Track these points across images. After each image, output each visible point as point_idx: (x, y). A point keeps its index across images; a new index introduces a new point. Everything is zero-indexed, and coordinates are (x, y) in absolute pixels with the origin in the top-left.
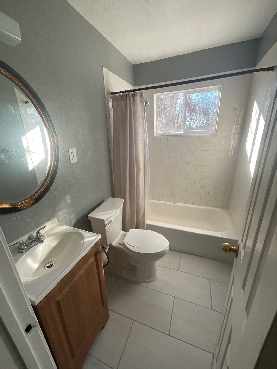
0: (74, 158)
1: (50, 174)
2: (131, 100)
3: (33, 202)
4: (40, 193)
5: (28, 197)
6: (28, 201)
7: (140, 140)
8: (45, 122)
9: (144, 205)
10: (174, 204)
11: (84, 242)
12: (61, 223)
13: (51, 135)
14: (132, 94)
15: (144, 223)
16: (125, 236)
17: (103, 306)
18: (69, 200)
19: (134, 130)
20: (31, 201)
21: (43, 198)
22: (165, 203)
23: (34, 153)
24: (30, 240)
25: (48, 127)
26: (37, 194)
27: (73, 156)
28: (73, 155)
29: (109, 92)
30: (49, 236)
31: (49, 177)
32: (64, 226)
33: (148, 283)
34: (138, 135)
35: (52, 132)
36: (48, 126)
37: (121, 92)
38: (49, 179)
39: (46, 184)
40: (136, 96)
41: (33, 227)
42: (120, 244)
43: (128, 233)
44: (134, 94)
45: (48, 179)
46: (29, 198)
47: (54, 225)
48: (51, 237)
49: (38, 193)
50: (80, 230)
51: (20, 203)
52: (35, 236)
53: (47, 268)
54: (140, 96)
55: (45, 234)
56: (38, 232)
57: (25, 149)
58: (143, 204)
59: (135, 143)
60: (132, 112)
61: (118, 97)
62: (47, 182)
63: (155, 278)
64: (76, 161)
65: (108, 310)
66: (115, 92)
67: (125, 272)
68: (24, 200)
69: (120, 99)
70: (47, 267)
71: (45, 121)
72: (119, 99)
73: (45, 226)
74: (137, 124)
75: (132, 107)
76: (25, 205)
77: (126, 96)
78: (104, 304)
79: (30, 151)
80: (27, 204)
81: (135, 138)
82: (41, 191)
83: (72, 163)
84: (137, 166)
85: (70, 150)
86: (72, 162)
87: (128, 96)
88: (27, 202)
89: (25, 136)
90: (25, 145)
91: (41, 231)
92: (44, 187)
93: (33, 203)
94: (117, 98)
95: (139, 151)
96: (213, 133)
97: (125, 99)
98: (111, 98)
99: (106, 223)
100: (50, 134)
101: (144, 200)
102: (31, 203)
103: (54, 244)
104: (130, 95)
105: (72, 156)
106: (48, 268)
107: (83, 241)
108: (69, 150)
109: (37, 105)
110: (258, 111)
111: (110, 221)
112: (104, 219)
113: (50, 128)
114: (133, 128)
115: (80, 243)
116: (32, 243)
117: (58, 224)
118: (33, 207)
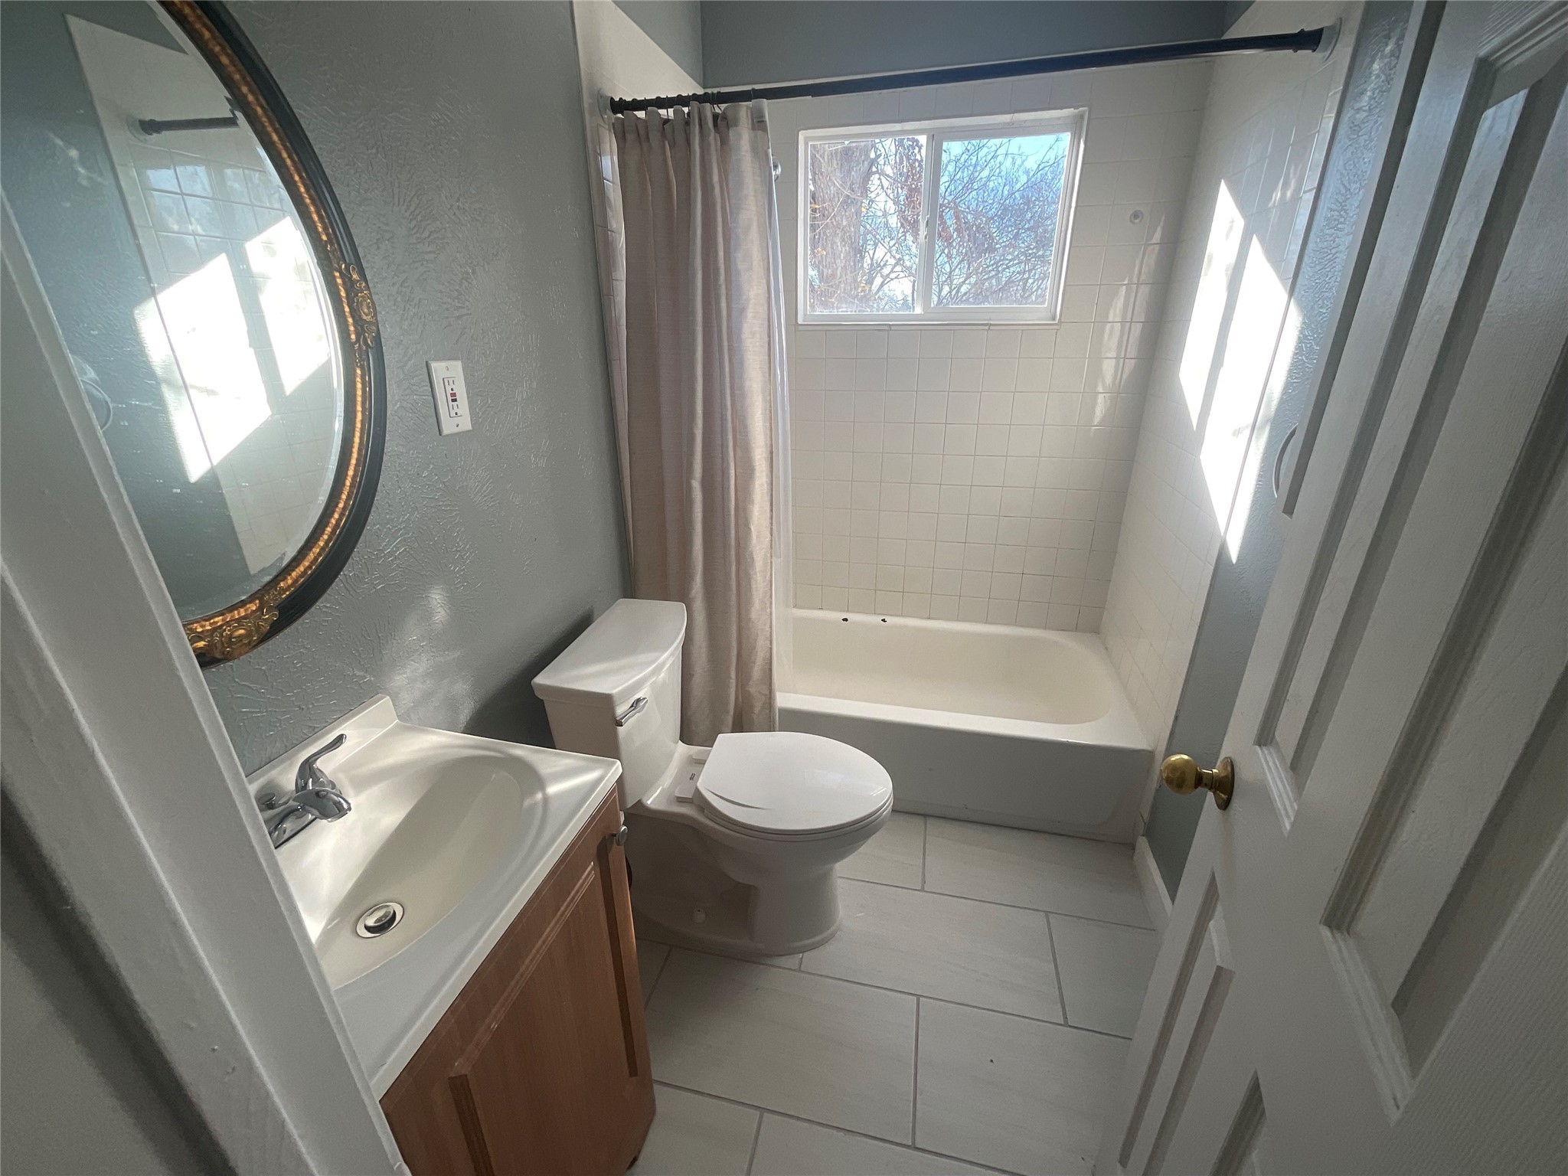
0: (456, 410)
1: (348, 483)
2: (709, 144)
3: (270, 621)
4: (301, 576)
5: (243, 598)
6: (245, 617)
7: (753, 334)
8: (306, 206)
9: (771, 627)
10: (884, 620)
11: (546, 800)
12: (411, 720)
13: (339, 281)
14: (715, 117)
15: (770, 703)
16: (701, 763)
17: (633, 1071)
18: (443, 613)
19: (723, 288)
20: (260, 618)
21: (320, 604)
22: (845, 620)
23: (211, 392)
24: (271, 806)
25: (324, 238)
26: (290, 582)
27: (450, 398)
28: (453, 395)
29: (599, 96)
30: (362, 783)
31: (344, 497)
32: (428, 732)
33: (806, 954)
34: (743, 310)
35: (347, 268)
36: (325, 229)
37: (661, 103)
38: (344, 509)
39: (329, 529)
40: (736, 123)
41: (278, 745)
42: (681, 800)
43: (710, 751)
44: (724, 117)
45: (341, 505)
46: (251, 599)
47: (380, 732)
48: (376, 790)
49: (294, 574)
50: (516, 747)
51: (202, 626)
52: (293, 787)
53: (370, 935)
54: (750, 127)
55: (341, 776)
56: (308, 769)
57: (159, 371)
58: (765, 625)
59: (729, 349)
60: (714, 204)
61: (647, 127)
62: (333, 521)
63: (832, 929)
64: (466, 424)
65: (652, 1087)
66: (629, 99)
67: (700, 917)
68: (221, 614)
69: (655, 137)
70: (368, 929)
71: (308, 201)
72: (651, 136)
73: (340, 739)
74: (739, 257)
75: (716, 178)
76: (230, 637)
77: (687, 123)
78: (635, 1064)
79: (188, 381)
80: (242, 632)
81: (729, 327)
82: (309, 567)
83: (446, 431)
84: (739, 453)
85: (439, 368)
86: (448, 428)
87: (697, 121)
88: (238, 620)
89: (150, 306)
90: (157, 352)
91: (319, 764)
92: (321, 544)
93: (271, 626)
94: (642, 132)
95: (747, 383)
96: (1049, 320)
97: (680, 139)
98: (610, 131)
99: (620, 710)
100: (337, 274)
101: (771, 608)
102: (258, 627)
103: (392, 818)
104: (705, 117)
105: (449, 396)
106: (373, 935)
107: (539, 796)
108: (434, 365)
109: (259, 110)
110: (1240, 223)
111: (638, 700)
112: (614, 692)
113: (332, 245)
114: (722, 278)
115: (527, 803)
116: (281, 822)
117: (397, 725)
118: (269, 644)
